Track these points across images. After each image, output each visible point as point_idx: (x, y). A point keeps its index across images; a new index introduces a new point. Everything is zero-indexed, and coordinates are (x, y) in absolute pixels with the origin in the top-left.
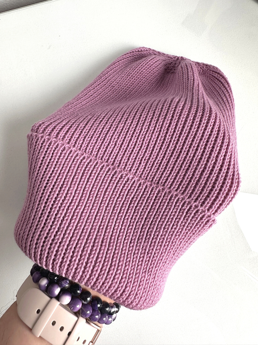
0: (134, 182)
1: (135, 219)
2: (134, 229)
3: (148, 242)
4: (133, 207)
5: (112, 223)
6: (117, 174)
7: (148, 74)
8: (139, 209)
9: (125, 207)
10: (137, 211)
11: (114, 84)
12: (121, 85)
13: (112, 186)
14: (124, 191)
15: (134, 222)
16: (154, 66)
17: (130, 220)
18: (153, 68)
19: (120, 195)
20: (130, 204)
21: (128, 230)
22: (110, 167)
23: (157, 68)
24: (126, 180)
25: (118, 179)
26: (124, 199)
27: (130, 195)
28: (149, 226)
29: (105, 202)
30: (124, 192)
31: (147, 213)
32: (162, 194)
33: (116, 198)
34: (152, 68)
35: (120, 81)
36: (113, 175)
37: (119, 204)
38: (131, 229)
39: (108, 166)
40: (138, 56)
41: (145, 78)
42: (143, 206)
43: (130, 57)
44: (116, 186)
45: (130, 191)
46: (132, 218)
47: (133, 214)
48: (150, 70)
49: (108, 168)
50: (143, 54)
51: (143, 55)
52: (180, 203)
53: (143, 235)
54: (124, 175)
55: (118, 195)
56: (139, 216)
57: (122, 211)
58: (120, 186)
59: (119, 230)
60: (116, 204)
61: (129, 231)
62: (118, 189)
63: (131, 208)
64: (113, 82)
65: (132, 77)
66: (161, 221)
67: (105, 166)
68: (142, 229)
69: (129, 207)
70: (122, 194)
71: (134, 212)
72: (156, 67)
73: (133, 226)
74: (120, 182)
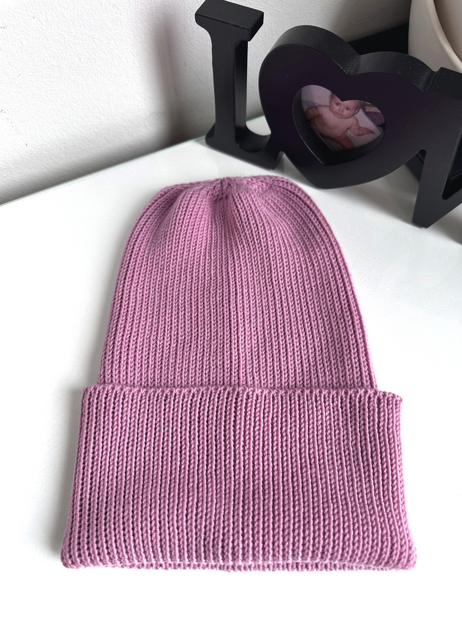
0: (265, 397)
1: (287, 445)
2: (290, 459)
3: (316, 467)
4: (277, 430)
5: (259, 464)
6: (241, 395)
7: (190, 218)
8: (286, 431)
9: (268, 434)
10: (284, 434)
11: (156, 260)
12: (165, 255)
13: (241, 414)
14: (258, 414)
15: (286, 450)
16: (192, 204)
17: (280, 449)
18: (192, 207)
19: (255, 422)
20: (272, 428)
21: (282, 464)
22: (228, 390)
23: (197, 205)
24: (255, 398)
25: (245, 401)
26: (262, 425)
27: (268, 416)
28: (308, 446)
29: (239, 441)
30: (260, 416)
31: (298, 431)
32: (303, 398)
33: (252, 429)
34: (190, 208)
35: (160, 250)
36: (236, 399)
37: (259, 434)
38: (287, 460)
39: (225, 389)
40: (166, 202)
41: (190, 225)
42: (289, 423)
43: (156, 209)
44: (246, 412)
45: (266, 411)
46: (282, 447)
47: (282, 440)
48: (189, 212)
49: (226, 393)
50: (170, 195)
51: (170, 197)
52: (329, 400)
53: (306, 462)
54: (251, 393)
55: (253, 424)
56: (290, 440)
57: (266, 443)
58: (251, 410)
59: (271, 469)
60: (254, 437)
61: (285, 464)
62: (250, 415)
63: (276, 434)
64: (153, 258)
65: (171, 235)
66: (319, 433)
67: (222, 392)
68: (300, 454)
69: (272, 432)
70: (257, 419)
71: (282, 437)
72: (195, 204)
73: (287, 455)
74: (249, 405)
